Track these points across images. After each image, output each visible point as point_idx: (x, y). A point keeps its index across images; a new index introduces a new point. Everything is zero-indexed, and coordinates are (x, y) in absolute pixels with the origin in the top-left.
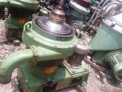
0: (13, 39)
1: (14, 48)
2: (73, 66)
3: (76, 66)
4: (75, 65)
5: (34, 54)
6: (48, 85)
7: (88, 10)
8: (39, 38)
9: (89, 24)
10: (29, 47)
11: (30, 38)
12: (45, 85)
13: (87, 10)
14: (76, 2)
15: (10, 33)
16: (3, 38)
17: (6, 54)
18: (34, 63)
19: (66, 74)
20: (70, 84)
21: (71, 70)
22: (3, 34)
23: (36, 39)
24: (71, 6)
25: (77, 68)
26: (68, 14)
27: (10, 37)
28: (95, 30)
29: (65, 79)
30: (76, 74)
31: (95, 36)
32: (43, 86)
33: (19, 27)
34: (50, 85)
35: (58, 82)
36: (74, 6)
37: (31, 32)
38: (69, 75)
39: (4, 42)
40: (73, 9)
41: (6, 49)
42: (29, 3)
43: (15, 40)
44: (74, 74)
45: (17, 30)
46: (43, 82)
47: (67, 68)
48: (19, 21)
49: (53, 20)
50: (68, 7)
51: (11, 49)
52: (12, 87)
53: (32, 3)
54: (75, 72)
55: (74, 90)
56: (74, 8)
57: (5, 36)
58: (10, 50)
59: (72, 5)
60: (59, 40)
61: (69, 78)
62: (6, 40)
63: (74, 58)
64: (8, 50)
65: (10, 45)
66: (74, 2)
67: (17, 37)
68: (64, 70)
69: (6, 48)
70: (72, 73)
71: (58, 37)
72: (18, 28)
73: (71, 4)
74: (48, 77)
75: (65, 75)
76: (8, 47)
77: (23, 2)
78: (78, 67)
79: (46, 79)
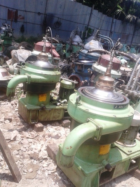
0: (33, 123)
1: (38, 135)
2: (127, 144)
3: (130, 144)
4: (128, 142)
5: (97, 126)
6: (106, 170)
7: (120, 72)
8: (93, 109)
9: (128, 89)
10: (88, 120)
11: (84, 111)
12: (102, 170)
13: (118, 72)
14: (101, 65)
15: (31, 115)
16: (18, 124)
17: (30, 144)
18: (98, 137)
19: (121, 155)
20: (128, 169)
21: (125, 149)
22: (17, 120)
23: (91, 111)
24: (96, 71)
25: (131, 146)
26: (93, 81)
27: (31, 121)
28: (138, 96)
29: (123, 161)
30: (134, 153)
31: (138, 104)
32: (100, 172)
33: (40, 106)
34: (109, 169)
35: (115, 166)
36: (100, 70)
37: (81, 105)
38: (126, 155)
39: (22, 129)
40: (100, 74)
41: (28, 138)
42: (52, 75)
43: (37, 124)
44: (132, 154)
45: (38, 110)
46: (100, 167)
47: (120, 148)
48: (40, 98)
49: (103, 88)
50: (92, 73)
51: (34, 136)
52: (56, 183)
53: (55, 74)
54: (131, 151)
55: (133, 178)
56: (100, 72)
57: (20, 121)
58: (32, 137)
59: (97, 69)
60: (116, 108)
61: (127, 159)
62: (23, 126)
63: (127, 132)
64: (31, 139)
65: (31, 131)
66: (99, 66)
67: (38, 119)
68: (117, 150)
69: (28, 136)
70: (128, 153)
71: (115, 106)
72: (38, 107)
73: (95, 68)
74: (103, 160)
75: (121, 157)
76: (30, 134)
77: (45, 74)
78: (133, 144)
79: (101, 162)
